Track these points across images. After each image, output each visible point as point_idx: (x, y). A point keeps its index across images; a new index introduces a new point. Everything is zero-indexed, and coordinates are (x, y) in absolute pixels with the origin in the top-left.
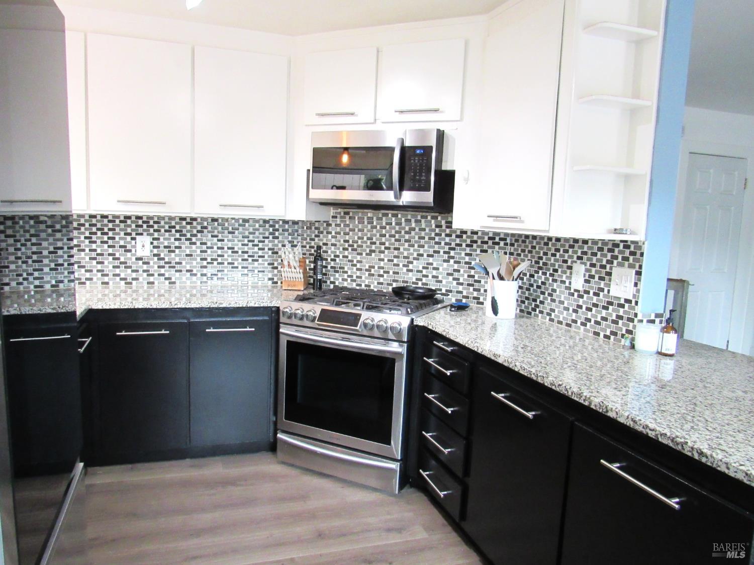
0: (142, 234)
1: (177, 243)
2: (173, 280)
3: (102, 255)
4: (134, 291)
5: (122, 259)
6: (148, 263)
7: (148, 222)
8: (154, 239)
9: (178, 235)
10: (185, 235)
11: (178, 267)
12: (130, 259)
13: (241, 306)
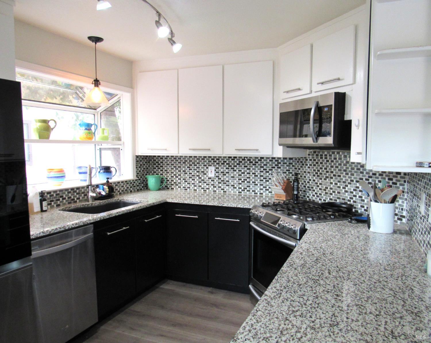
0: (211, 166)
1: (227, 171)
2: (225, 190)
3: (194, 176)
4: (207, 195)
5: (202, 178)
6: (214, 181)
7: (214, 159)
8: (217, 168)
9: (227, 166)
10: (231, 166)
11: (227, 183)
12: (206, 178)
13: (233, 206)
